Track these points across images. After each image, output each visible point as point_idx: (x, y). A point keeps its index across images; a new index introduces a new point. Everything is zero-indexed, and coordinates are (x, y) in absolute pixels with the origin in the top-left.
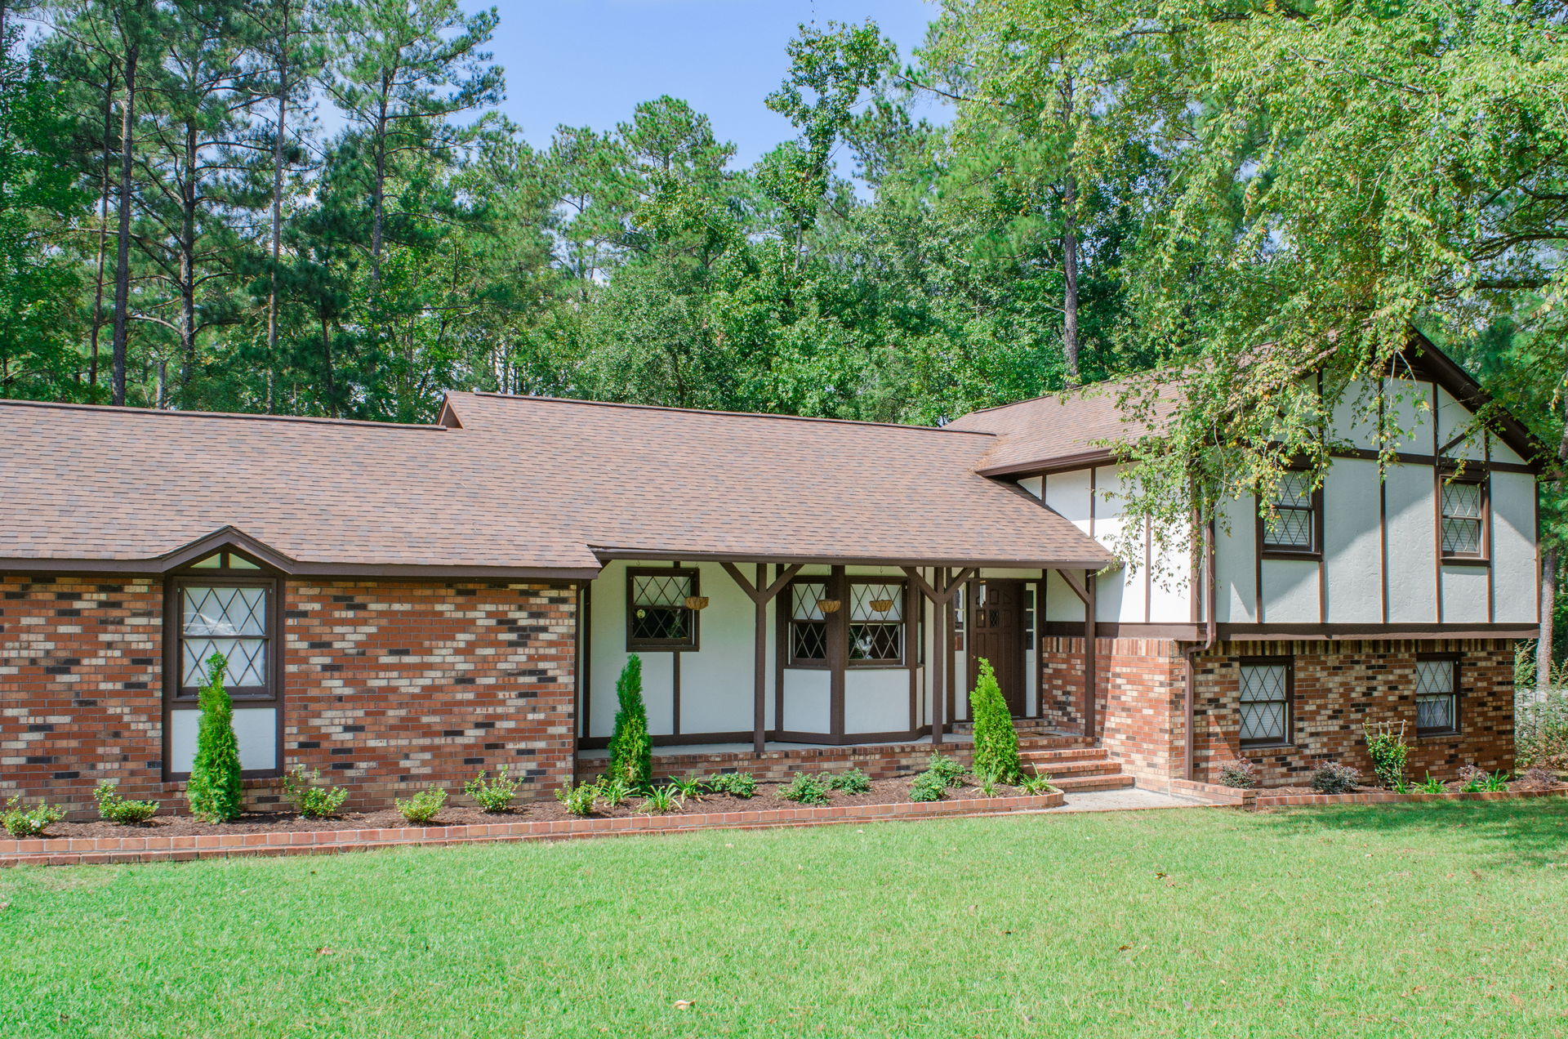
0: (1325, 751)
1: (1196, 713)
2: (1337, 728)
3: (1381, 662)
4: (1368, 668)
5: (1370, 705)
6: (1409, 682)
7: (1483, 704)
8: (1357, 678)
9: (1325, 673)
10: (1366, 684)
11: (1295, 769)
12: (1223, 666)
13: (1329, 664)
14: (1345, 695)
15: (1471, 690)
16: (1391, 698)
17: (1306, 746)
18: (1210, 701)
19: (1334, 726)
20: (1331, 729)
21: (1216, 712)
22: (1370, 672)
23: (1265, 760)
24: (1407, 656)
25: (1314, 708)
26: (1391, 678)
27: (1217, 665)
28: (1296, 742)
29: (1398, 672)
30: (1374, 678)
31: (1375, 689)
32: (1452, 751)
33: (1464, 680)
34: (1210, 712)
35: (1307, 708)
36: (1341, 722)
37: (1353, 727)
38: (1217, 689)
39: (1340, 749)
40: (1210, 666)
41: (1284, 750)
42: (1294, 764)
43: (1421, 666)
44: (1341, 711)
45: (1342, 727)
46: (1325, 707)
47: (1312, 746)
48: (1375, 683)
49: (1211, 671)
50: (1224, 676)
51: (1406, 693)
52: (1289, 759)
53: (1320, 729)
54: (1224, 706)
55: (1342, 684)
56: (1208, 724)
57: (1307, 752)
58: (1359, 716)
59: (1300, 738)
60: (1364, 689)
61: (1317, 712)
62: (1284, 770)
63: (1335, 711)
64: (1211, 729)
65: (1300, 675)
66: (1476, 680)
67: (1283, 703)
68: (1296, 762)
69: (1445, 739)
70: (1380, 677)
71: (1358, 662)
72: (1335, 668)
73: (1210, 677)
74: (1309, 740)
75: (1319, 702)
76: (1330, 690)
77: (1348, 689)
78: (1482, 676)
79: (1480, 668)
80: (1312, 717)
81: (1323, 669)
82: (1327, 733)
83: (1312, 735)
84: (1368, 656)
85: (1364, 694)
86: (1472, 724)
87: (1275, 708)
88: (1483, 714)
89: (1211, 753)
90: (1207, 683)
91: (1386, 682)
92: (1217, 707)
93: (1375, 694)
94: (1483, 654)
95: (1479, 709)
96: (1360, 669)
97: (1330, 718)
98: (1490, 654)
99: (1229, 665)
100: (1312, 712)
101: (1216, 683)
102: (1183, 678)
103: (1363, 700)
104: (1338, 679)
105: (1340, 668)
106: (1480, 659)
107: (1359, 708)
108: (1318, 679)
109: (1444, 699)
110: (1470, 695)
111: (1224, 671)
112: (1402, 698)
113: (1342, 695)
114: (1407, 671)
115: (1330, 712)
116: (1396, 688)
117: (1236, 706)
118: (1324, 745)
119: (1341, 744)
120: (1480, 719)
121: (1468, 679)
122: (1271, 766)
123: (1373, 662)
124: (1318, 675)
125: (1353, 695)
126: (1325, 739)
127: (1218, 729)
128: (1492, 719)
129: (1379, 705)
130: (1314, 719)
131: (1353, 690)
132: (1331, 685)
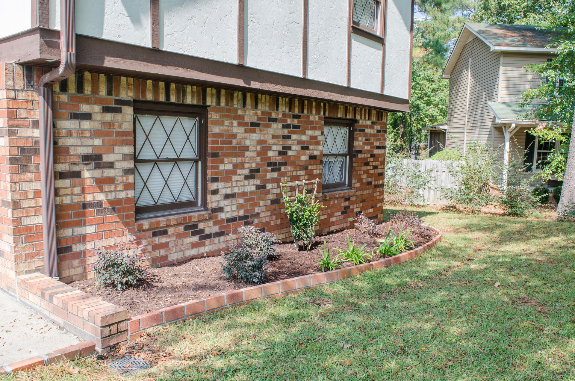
0: (241, 213)
1: (61, 175)
2: (253, 188)
3: (296, 122)
4: (284, 127)
5: (284, 164)
6: (318, 143)
7: (367, 164)
8: (274, 137)
9: (242, 129)
10: (282, 142)
11: (209, 236)
12: (106, 110)
13: (247, 119)
14: (262, 154)
15: (360, 152)
16: (303, 158)
17: (221, 210)
18: (86, 158)
19: (251, 186)
20: (248, 189)
21: (98, 173)
22: (286, 132)
23: (171, 231)
24: (317, 118)
25: (229, 167)
26: (304, 138)
27: (97, 108)
28: (210, 206)
29: (309, 132)
30: (289, 137)
31: (289, 148)
32: (346, 204)
33: (356, 143)
34: (87, 174)
35: (222, 167)
36: (258, 182)
37: (269, 186)
38: (98, 142)
39: (257, 210)
40: (85, 108)
41: (195, 216)
42: (207, 232)
43: (326, 130)
44: (258, 171)
45: (258, 187)
46: (242, 166)
47: (227, 209)
48: (289, 142)
49: (87, 116)
50: (110, 125)
51: (315, 153)
52: (201, 226)
53: (236, 190)
54: (111, 165)
55: (260, 142)
56: (83, 191)
57: (222, 216)
58: (275, 175)
59: (213, 201)
60: (280, 148)
61: (233, 172)
62: (195, 239)
63: (252, 171)
64: (89, 198)
65: (214, 129)
66: (364, 144)
67: (196, 161)
68: (209, 228)
69: (342, 193)
70: (294, 137)
71: (275, 120)
72: (252, 124)
73: (86, 124)
74: (224, 203)
75: (235, 160)
76: (247, 148)
77: (265, 147)
78: (367, 141)
79: (367, 135)
80: (228, 176)
81: (240, 125)
82: (244, 194)
83: (227, 196)
84: (284, 115)
85: (280, 153)
86: (360, 180)
87: (186, 168)
88: (367, 172)
89: (90, 230)
90: (81, 133)
91: (299, 142)
92: (98, 166)
93: (290, 153)
94: (369, 123)
95: (364, 168)
96: (277, 128)
97: (247, 177)
98: (373, 123)
99: (117, 110)
100: (227, 172)
101: (96, 134)
102: (36, 124)
103: (279, 158)
104: (255, 136)
105: (258, 125)
106: (367, 127)
107: (275, 166)
108: (235, 136)
109: (340, 159)
110: (360, 156)
111: (108, 117)
112: (312, 157)
113: (259, 154)
114: (317, 133)
115: (247, 172)
116: (307, 148)
117: (130, 165)
118: (240, 207)
119: (257, 205)
120: (365, 176)
121: (359, 143)
122: (179, 236)
123: (289, 122)
124: (235, 130)
125: (270, 154)
126: (241, 201)
127: (100, 197)
128: (371, 176)
129: (293, 164)
130: (230, 180)
131: (270, 148)
132: (248, 143)
